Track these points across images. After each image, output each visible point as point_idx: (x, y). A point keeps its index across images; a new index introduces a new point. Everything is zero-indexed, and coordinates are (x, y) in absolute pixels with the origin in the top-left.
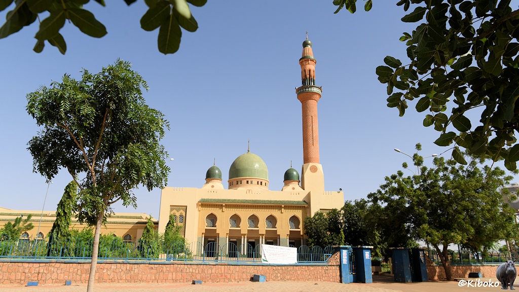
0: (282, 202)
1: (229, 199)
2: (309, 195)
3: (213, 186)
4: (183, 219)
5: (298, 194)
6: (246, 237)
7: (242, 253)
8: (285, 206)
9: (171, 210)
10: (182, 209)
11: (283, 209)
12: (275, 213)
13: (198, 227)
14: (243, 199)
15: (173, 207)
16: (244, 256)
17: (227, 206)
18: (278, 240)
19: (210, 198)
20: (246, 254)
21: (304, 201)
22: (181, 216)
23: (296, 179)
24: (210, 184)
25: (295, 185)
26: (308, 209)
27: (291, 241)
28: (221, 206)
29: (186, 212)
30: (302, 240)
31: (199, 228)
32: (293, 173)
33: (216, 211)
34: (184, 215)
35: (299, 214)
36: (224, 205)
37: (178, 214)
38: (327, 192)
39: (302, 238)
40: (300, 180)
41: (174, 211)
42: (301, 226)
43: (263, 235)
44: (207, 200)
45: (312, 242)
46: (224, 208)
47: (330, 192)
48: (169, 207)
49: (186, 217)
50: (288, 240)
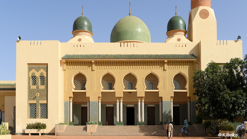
0: (164, 57)
1: (99, 54)
2: (198, 47)
3: (80, 40)
4: (44, 80)
5: (184, 46)
6: (122, 100)
7: (118, 120)
8: (168, 62)
9: (30, 69)
10: (42, 68)
11: (166, 65)
12: (157, 70)
13: (64, 90)
14: (117, 54)
15: (31, 66)
16: (120, 123)
17: (98, 63)
18: (160, 103)
19: (77, 54)
20: (122, 120)
21: (192, 55)
22: (42, 77)
23: (182, 28)
24: (77, 37)
25: (181, 36)
26: (197, 65)
27: (176, 105)
28: (90, 64)
29: (47, 72)
30: (189, 103)
31: (65, 92)
32: (178, 21)
33: (85, 70)
34: (45, 76)
35: (185, 70)
36: (93, 61)
37: (38, 75)
38: (222, 41)
39: (189, 100)
40: (187, 30)
41: (33, 71)
42: (187, 86)
43: (141, 98)
44: (73, 57)
45: (206, 103)
46: (94, 66)
47: (225, 41)
48: (27, 67)
49: (47, 77)
50: (172, 103)
